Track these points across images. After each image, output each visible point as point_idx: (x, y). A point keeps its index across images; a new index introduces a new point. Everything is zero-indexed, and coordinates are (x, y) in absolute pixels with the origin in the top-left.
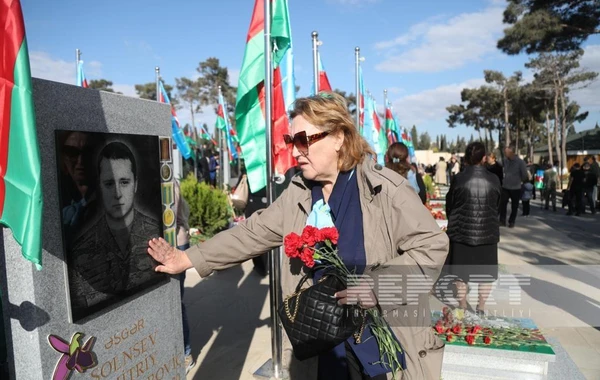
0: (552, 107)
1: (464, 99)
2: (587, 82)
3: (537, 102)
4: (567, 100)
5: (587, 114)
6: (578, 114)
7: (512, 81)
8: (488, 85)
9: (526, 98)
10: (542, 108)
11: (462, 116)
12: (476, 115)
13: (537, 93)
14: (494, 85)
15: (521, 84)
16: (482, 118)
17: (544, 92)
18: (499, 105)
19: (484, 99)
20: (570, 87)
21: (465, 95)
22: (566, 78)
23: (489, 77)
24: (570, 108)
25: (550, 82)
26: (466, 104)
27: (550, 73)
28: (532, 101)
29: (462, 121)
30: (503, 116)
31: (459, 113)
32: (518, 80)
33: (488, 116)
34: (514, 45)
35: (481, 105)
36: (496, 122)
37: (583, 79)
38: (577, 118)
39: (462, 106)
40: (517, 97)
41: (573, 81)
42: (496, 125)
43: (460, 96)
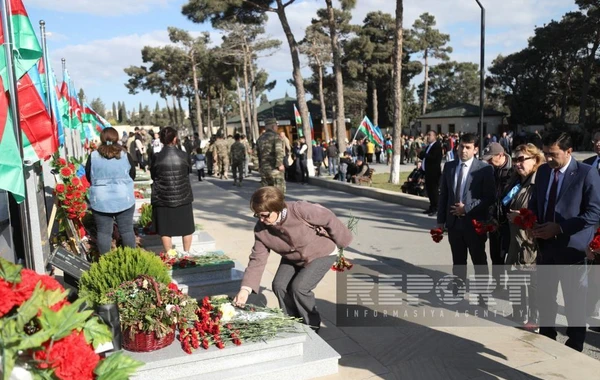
0: (242, 75)
1: (145, 60)
2: (273, 49)
3: (227, 68)
4: (255, 68)
5: (275, 83)
6: (267, 83)
7: (199, 43)
8: (173, 45)
9: (215, 63)
10: (232, 74)
11: (144, 80)
12: (161, 80)
13: (227, 58)
14: (180, 45)
15: (210, 46)
16: (168, 84)
17: (233, 58)
18: (187, 69)
19: (169, 61)
20: (257, 53)
21: (146, 55)
22: (253, 44)
23: (175, 36)
24: (259, 76)
25: (238, 47)
26: (149, 65)
27: (237, 37)
28: (221, 66)
29: (145, 86)
30: (191, 81)
31: (141, 76)
32: (206, 41)
33: (176, 82)
34: (199, 14)
35: (166, 68)
36: (185, 89)
37: (270, 47)
38: (267, 87)
39: (144, 68)
40: (206, 61)
41: (259, 47)
42: (185, 91)
43: (141, 56)
